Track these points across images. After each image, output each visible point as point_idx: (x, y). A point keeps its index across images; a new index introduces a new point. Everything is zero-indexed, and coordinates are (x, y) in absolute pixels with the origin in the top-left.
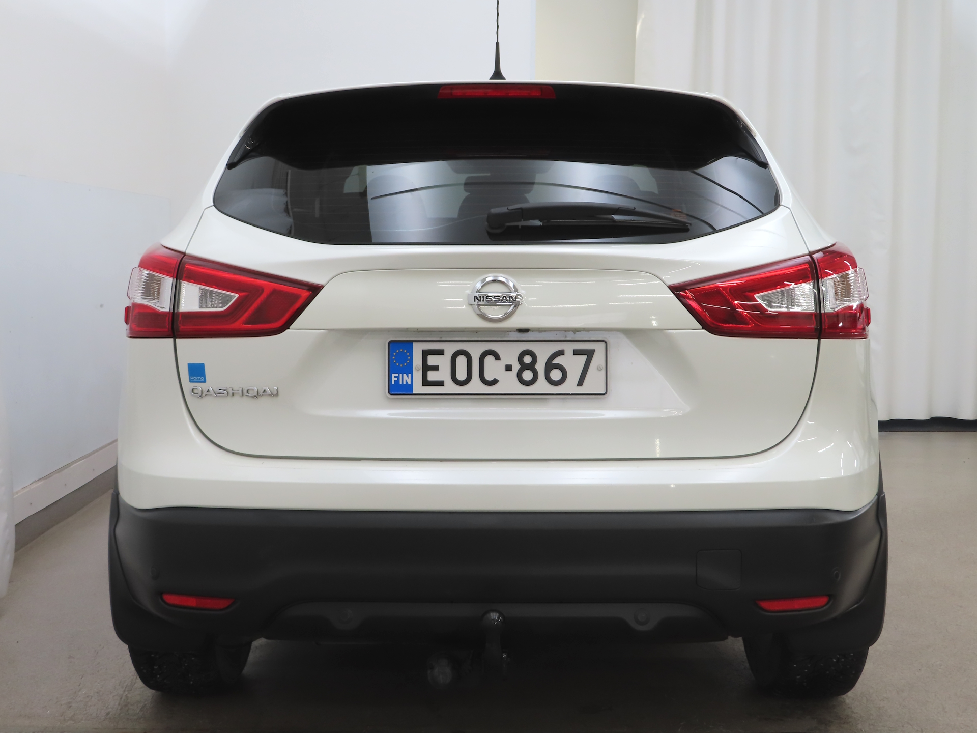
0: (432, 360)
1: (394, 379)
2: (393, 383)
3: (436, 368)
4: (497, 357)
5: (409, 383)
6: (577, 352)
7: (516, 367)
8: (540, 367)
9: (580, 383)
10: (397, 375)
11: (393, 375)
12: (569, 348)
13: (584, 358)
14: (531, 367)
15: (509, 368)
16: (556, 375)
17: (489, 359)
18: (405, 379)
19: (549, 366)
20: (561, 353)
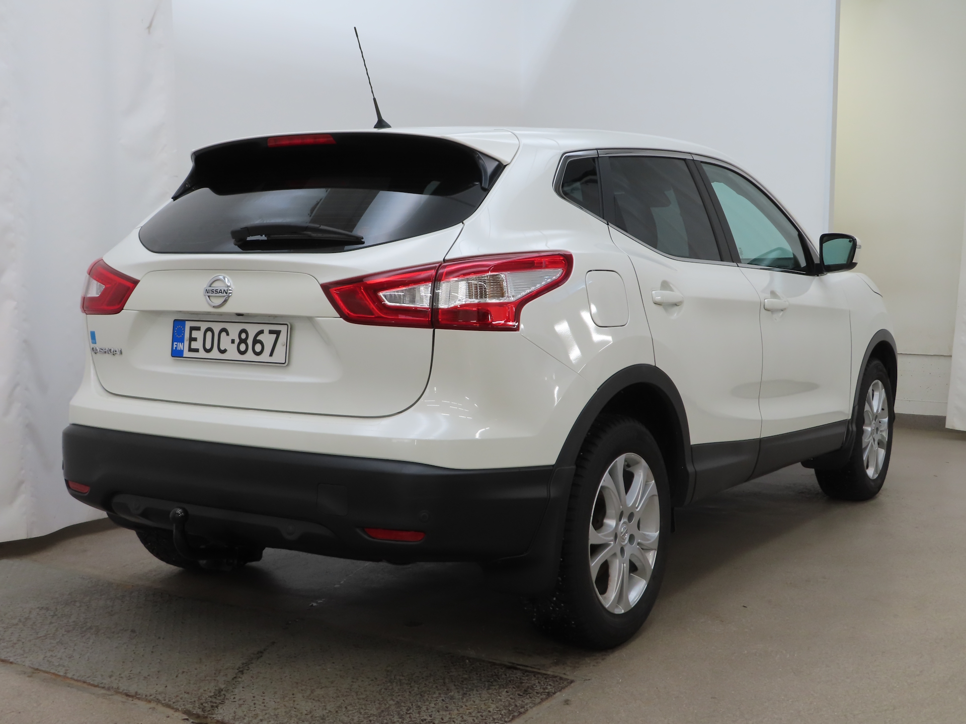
0: (195, 334)
1: (175, 346)
2: (174, 349)
3: (195, 339)
4: (228, 334)
5: (182, 349)
6: (271, 332)
7: (237, 341)
8: (250, 342)
9: (271, 355)
10: (176, 343)
11: (175, 343)
12: (266, 328)
13: (275, 336)
14: (244, 341)
15: (233, 341)
16: (258, 348)
17: (223, 334)
18: (180, 346)
19: (255, 341)
20: (261, 332)
